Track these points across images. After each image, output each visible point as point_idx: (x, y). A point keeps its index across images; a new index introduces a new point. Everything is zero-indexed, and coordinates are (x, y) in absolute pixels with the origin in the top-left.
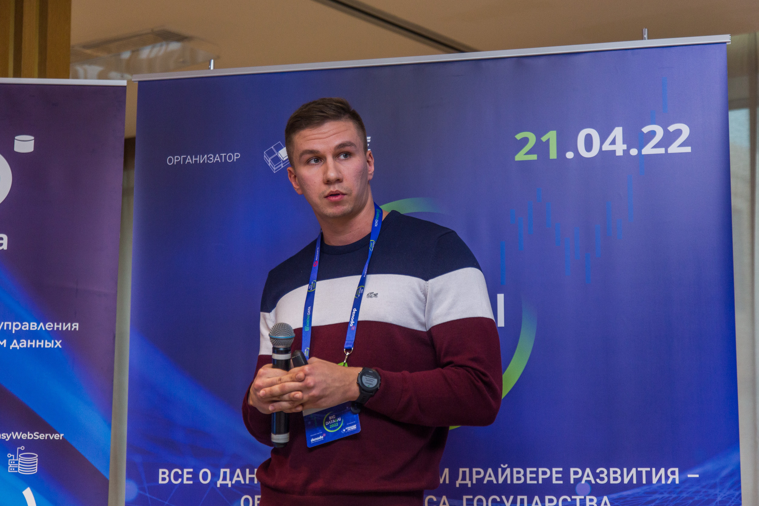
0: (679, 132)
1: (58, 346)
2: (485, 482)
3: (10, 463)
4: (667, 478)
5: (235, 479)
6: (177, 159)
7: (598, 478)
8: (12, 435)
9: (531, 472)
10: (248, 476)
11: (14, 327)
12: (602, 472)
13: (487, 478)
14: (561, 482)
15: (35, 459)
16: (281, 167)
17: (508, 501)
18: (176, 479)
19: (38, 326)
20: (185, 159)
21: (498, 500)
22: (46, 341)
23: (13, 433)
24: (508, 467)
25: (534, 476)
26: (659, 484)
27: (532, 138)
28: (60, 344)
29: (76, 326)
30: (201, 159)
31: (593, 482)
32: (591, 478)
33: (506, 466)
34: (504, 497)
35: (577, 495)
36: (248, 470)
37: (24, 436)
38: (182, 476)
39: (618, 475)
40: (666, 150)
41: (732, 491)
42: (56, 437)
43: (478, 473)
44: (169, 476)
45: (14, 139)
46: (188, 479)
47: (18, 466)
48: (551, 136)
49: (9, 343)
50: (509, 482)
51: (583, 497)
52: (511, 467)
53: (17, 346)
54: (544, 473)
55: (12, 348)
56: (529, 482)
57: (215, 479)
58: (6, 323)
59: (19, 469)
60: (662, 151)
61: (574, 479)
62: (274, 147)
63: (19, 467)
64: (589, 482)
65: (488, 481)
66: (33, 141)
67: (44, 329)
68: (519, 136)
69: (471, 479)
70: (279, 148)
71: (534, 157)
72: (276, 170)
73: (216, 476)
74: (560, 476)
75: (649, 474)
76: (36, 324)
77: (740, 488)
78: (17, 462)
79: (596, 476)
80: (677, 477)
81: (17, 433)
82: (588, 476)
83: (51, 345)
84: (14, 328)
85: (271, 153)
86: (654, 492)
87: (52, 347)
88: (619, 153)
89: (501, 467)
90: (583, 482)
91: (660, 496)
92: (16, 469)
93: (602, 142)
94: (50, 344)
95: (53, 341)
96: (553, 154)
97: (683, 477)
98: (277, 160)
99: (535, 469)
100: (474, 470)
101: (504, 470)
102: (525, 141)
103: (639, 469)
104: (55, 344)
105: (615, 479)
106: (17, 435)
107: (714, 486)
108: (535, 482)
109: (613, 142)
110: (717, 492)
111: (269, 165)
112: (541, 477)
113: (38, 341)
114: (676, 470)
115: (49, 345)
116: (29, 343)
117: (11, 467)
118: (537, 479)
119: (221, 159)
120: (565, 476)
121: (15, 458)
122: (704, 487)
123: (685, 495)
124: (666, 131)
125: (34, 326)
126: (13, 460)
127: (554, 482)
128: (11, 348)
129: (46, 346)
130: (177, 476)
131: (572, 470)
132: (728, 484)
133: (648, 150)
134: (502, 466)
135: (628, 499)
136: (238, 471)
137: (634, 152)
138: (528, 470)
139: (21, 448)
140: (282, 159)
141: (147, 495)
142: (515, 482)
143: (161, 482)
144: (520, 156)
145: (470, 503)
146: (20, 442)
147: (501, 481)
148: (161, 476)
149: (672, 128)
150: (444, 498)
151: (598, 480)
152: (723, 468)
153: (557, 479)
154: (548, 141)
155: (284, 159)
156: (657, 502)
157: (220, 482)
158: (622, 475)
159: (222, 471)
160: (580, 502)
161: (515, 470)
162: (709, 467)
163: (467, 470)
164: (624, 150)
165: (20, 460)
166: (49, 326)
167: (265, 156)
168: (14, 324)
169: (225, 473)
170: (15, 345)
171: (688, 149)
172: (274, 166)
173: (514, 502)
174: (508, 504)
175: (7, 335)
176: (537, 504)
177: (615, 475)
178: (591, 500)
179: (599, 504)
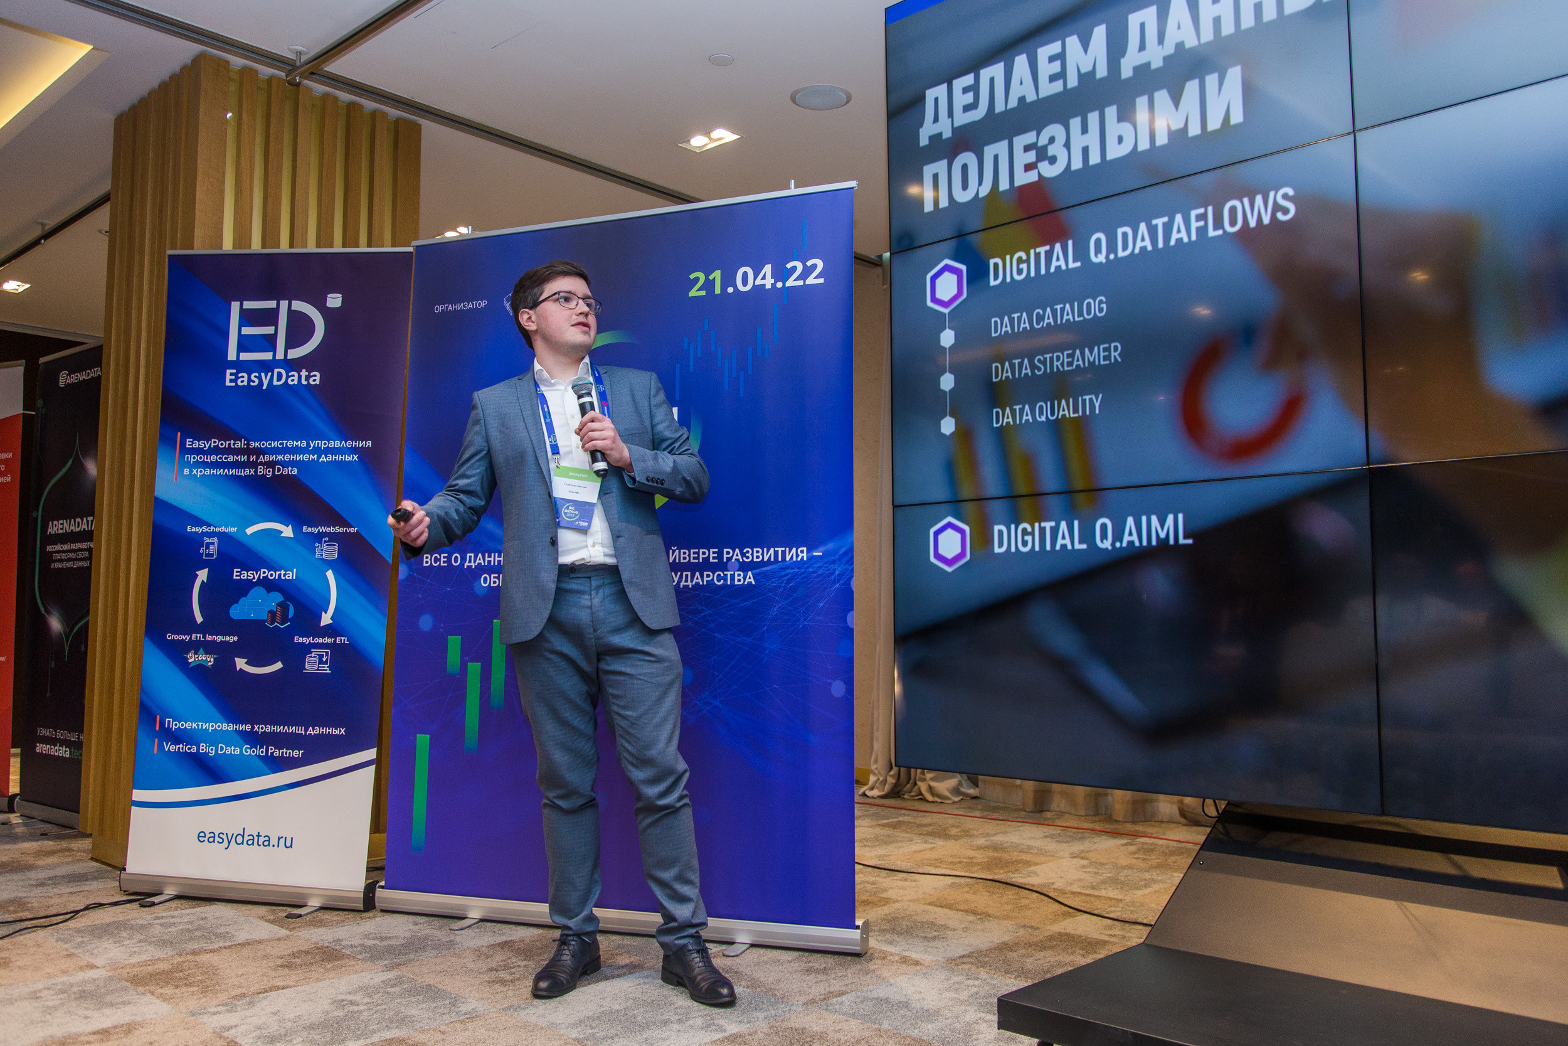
0: (815, 266)
1: (356, 460)
3: (318, 551)
4: (797, 555)
5: (478, 561)
6: (442, 307)
7: (744, 557)
8: (319, 529)
9: (694, 553)
10: (487, 559)
11: (323, 444)
12: (748, 552)
14: (717, 561)
15: (336, 548)
17: (676, 576)
18: (435, 563)
19: (340, 444)
20: (447, 307)
22: (347, 456)
23: (320, 527)
25: (696, 555)
26: (791, 561)
27: (702, 276)
28: (357, 458)
29: (369, 443)
30: (459, 307)
32: (739, 557)
33: (676, 548)
35: (728, 571)
36: (487, 554)
37: (328, 530)
38: (440, 560)
39: (759, 554)
40: (804, 282)
41: (847, 566)
42: (352, 530)
44: (431, 560)
45: (327, 297)
46: (444, 562)
47: (322, 553)
48: (717, 275)
49: (319, 458)
50: (677, 561)
51: (732, 573)
52: (679, 549)
53: (325, 460)
54: (704, 553)
55: (322, 461)
56: (692, 561)
57: (463, 562)
58: (317, 442)
59: (324, 556)
60: (801, 283)
61: (727, 558)
62: (511, 293)
63: (324, 554)
64: (737, 560)
66: (341, 298)
67: (345, 446)
68: (692, 276)
71: (703, 293)
73: (463, 559)
74: (716, 555)
75: (784, 553)
76: (339, 442)
77: (852, 564)
78: (322, 550)
79: (743, 555)
80: (805, 555)
82: (737, 555)
83: (350, 459)
84: (323, 445)
85: (508, 298)
86: (788, 568)
87: (352, 460)
88: (768, 286)
89: (672, 549)
90: (733, 560)
91: (792, 571)
92: (322, 555)
93: (755, 279)
95: (351, 455)
96: (718, 291)
97: (810, 555)
99: (697, 550)
101: (674, 551)
102: (697, 279)
103: (776, 549)
104: (353, 457)
105: (758, 557)
106: (322, 529)
107: (834, 562)
108: (697, 561)
109: (764, 278)
110: (836, 567)
111: (507, 308)
112: (701, 556)
113: (340, 455)
114: (805, 549)
115: (349, 458)
116: (334, 457)
117: (318, 553)
118: (698, 558)
119: (473, 306)
120: (720, 555)
121: (322, 546)
122: (826, 563)
123: (811, 570)
124: (805, 266)
125: (338, 444)
126: (320, 548)
127: (711, 560)
128: (320, 461)
129: (346, 460)
130: (436, 560)
131: (725, 550)
132: (845, 560)
133: (790, 283)
135: (767, 574)
136: (480, 555)
137: (779, 285)
138: (692, 551)
139: (325, 539)
141: (415, 575)
142: (682, 561)
143: (425, 565)
144: (693, 293)
146: (325, 534)
148: (425, 560)
149: (809, 263)
151: (744, 559)
152: (841, 547)
153: (714, 558)
154: (714, 279)
156: (789, 576)
157: (467, 564)
158: (763, 554)
159: (469, 555)
160: (730, 577)
162: (830, 546)
164: (772, 284)
165: (325, 548)
166: (349, 444)
167: (504, 301)
168: (323, 442)
169: (470, 557)
170: (323, 459)
171: (821, 281)
173: (681, 577)
174: (676, 580)
175: (318, 451)
176: (697, 579)
177: (757, 554)
178: (739, 575)
179: (745, 578)
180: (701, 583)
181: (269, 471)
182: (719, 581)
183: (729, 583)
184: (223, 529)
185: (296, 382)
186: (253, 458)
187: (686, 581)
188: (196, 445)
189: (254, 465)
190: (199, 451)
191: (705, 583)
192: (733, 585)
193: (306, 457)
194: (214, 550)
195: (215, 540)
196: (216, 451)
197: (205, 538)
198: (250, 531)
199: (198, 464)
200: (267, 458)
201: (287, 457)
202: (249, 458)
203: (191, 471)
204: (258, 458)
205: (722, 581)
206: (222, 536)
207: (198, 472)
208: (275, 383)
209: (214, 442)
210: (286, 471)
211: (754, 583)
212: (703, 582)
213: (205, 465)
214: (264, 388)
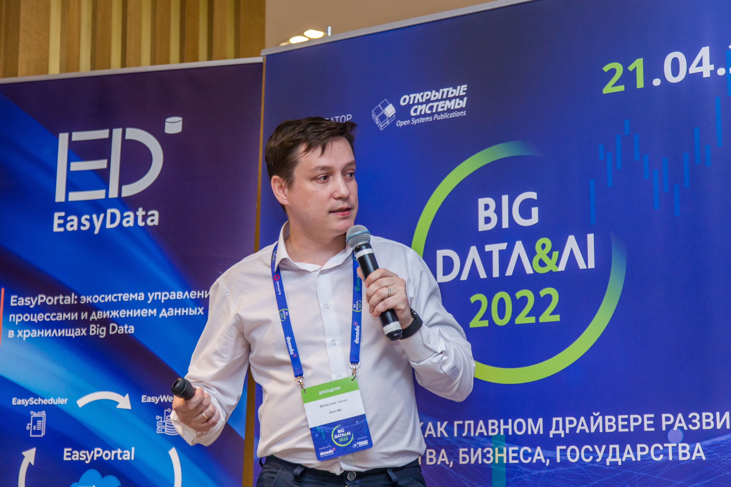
1: (201, 313)
2: (578, 431)
3: (159, 425)
7: (690, 424)
8: (160, 399)
9: (623, 420)
11: (163, 296)
12: (694, 417)
13: (580, 428)
14: (653, 429)
16: (387, 124)
17: (600, 451)
19: (183, 295)
21: (591, 450)
22: (190, 309)
23: (161, 396)
24: (600, 415)
25: (626, 423)
27: (618, 67)
28: (203, 311)
31: (686, 428)
32: (684, 424)
33: (598, 413)
34: (596, 447)
35: (669, 442)
39: (710, 420)
43: (571, 422)
45: (165, 121)
47: (164, 427)
48: (638, 64)
49: (159, 312)
50: (601, 431)
51: (675, 445)
52: (603, 415)
53: (165, 315)
54: (636, 420)
55: (162, 316)
56: (620, 430)
58: (156, 294)
59: (166, 431)
61: (666, 425)
62: (381, 105)
63: (166, 428)
64: (681, 428)
65: (581, 430)
66: (181, 122)
67: (188, 297)
68: (606, 68)
69: (564, 429)
70: (385, 105)
71: (621, 88)
72: (383, 127)
74: (652, 422)
76: (181, 293)
78: (164, 424)
79: (688, 421)
81: (164, 397)
82: (680, 422)
83: (195, 312)
84: (163, 298)
85: (378, 111)
87: (196, 314)
88: (707, 74)
89: (593, 415)
90: (675, 428)
92: (164, 430)
93: (689, 65)
94: (193, 311)
95: (196, 309)
96: (640, 84)
98: (383, 118)
99: (626, 416)
100: (567, 419)
101: (596, 418)
102: (613, 72)
104: (198, 311)
105: (708, 424)
106: (164, 399)
108: (627, 430)
109: (700, 64)
111: (377, 123)
112: (632, 424)
113: (183, 309)
116: (176, 311)
117: (159, 428)
118: (628, 426)
120: (657, 422)
121: (163, 420)
125: (180, 295)
126: (161, 421)
127: (646, 429)
128: (160, 317)
129: (190, 314)
131: (664, 416)
134: (594, 413)
135: (722, 446)
137: (721, 72)
138: (620, 417)
139: (168, 411)
140: (388, 115)
142: (607, 430)
144: (609, 89)
145: (564, 454)
146: (167, 404)
147: (593, 430)
150: (539, 449)
151: (690, 426)
153: (649, 426)
154: (635, 69)
155: (390, 116)
158: (715, 420)
160: (672, 450)
161: (607, 418)
163: (560, 419)
164: (711, 71)
165: (168, 422)
166: (193, 294)
167: (373, 115)
168: (163, 294)
170: (164, 313)
172: (381, 124)
173: (607, 451)
174: (600, 455)
175: (157, 304)
176: (629, 454)
177: (708, 420)
178: (684, 448)
179: (692, 452)
180: (634, 459)
181: (103, 331)
182: (657, 455)
183: (671, 458)
184: (52, 401)
185: (131, 224)
186: (84, 316)
187: (614, 456)
188: (22, 302)
189: (86, 324)
190: (24, 310)
191: (639, 459)
192: (676, 462)
193: (144, 313)
194: (42, 426)
195: (43, 414)
196: (43, 308)
197: (32, 412)
198: (82, 402)
199: (24, 325)
200: (101, 315)
201: (123, 313)
202: (79, 316)
203: (16, 333)
204: (89, 315)
205: (662, 456)
206: (51, 410)
207: (24, 334)
208: (109, 226)
209: (41, 299)
210: (122, 330)
211: (704, 458)
212: (636, 456)
213: (31, 325)
214: (96, 232)
